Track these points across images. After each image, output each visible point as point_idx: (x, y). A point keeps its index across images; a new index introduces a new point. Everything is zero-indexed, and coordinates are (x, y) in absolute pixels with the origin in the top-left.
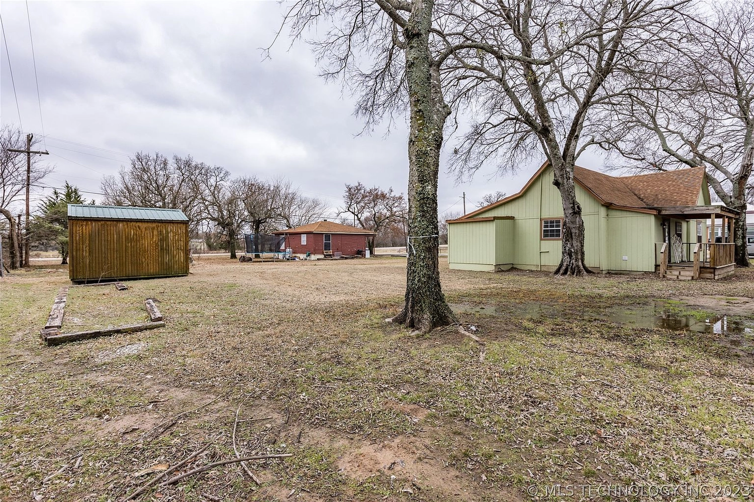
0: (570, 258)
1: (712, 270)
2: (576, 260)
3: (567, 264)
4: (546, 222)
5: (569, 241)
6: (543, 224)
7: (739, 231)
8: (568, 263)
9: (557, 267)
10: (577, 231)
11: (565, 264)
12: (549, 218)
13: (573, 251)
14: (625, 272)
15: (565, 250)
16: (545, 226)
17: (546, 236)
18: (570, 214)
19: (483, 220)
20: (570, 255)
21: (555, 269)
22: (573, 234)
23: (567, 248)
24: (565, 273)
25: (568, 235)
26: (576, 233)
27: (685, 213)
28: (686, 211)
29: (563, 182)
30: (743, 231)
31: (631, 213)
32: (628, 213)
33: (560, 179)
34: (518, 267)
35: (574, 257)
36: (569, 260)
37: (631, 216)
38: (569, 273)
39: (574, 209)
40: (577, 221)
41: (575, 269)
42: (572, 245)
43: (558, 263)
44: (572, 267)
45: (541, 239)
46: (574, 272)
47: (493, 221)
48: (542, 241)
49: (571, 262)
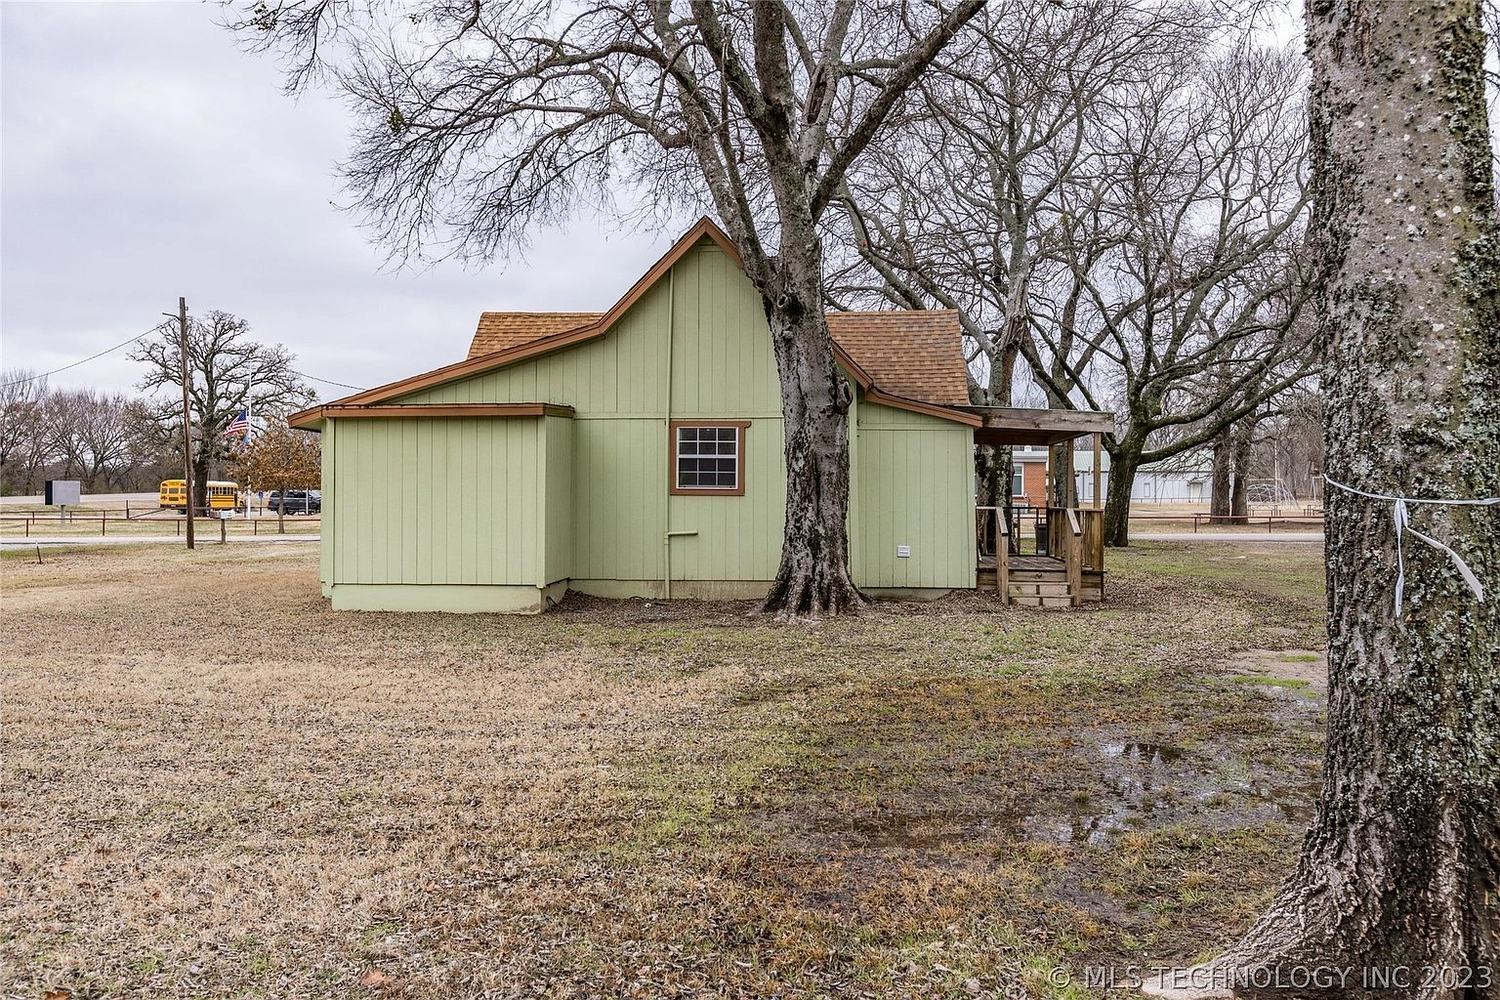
0: (815, 556)
1: (1097, 580)
2: (832, 561)
3: (806, 577)
4: (688, 434)
5: (810, 501)
6: (678, 442)
7: (1001, 475)
8: (809, 573)
9: (771, 586)
10: (834, 469)
11: (800, 576)
12: (697, 422)
13: (822, 531)
14: (901, 593)
15: (799, 529)
16: (685, 449)
17: (685, 480)
18: (824, 412)
19: (496, 413)
20: (814, 545)
21: (764, 592)
22: (824, 478)
23: (806, 524)
24: (804, 606)
25: (808, 481)
26: (830, 474)
27: (1043, 427)
28: (1045, 422)
29: (813, 303)
30: (1008, 476)
31: (918, 419)
32: (911, 418)
33: (804, 293)
34: (590, 589)
35: (826, 551)
36: (810, 561)
37: (918, 427)
38: (816, 605)
39: (835, 397)
40: (838, 436)
41: (829, 593)
42: (818, 513)
43: (772, 572)
44: (820, 583)
45: (672, 492)
46: (829, 601)
47: (537, 418)
48: (674, 498)
49: (818, 569)
